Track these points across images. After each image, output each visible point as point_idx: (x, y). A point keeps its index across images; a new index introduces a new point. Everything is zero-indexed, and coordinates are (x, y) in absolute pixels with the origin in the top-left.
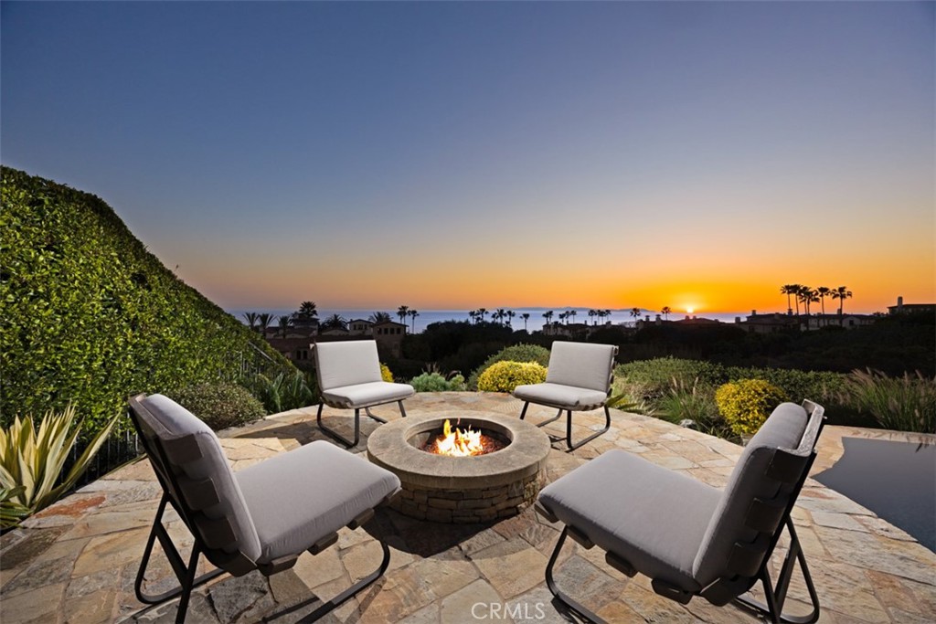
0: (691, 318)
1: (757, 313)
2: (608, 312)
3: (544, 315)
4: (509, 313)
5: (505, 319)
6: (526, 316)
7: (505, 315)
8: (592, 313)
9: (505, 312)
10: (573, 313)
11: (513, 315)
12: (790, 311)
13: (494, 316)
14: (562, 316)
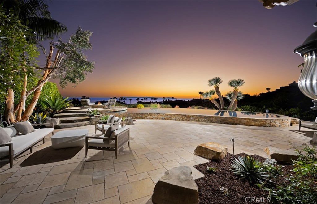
0: (178, 100)
1: (194, 99)
2: (157, 98)
3: (137, 99)
4: (125, 98)
5: (123, 100)
6: (131, 100)
7: (123, 99)
8: (152, 98)
9: (123, 98)
10: (147, 99)
11: (126, 99)
12: (201, 98)
13: (119, 99)
14: (142, 100)
